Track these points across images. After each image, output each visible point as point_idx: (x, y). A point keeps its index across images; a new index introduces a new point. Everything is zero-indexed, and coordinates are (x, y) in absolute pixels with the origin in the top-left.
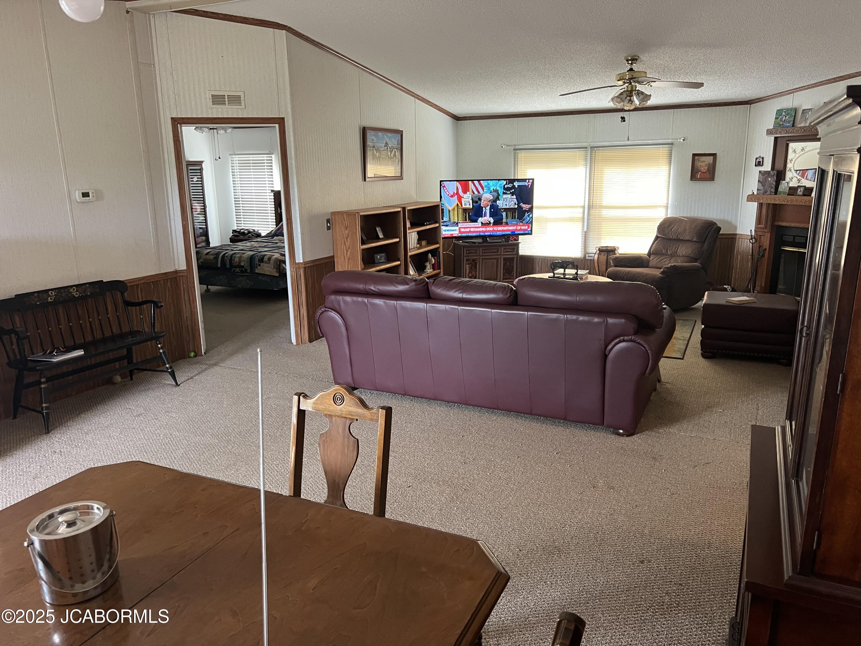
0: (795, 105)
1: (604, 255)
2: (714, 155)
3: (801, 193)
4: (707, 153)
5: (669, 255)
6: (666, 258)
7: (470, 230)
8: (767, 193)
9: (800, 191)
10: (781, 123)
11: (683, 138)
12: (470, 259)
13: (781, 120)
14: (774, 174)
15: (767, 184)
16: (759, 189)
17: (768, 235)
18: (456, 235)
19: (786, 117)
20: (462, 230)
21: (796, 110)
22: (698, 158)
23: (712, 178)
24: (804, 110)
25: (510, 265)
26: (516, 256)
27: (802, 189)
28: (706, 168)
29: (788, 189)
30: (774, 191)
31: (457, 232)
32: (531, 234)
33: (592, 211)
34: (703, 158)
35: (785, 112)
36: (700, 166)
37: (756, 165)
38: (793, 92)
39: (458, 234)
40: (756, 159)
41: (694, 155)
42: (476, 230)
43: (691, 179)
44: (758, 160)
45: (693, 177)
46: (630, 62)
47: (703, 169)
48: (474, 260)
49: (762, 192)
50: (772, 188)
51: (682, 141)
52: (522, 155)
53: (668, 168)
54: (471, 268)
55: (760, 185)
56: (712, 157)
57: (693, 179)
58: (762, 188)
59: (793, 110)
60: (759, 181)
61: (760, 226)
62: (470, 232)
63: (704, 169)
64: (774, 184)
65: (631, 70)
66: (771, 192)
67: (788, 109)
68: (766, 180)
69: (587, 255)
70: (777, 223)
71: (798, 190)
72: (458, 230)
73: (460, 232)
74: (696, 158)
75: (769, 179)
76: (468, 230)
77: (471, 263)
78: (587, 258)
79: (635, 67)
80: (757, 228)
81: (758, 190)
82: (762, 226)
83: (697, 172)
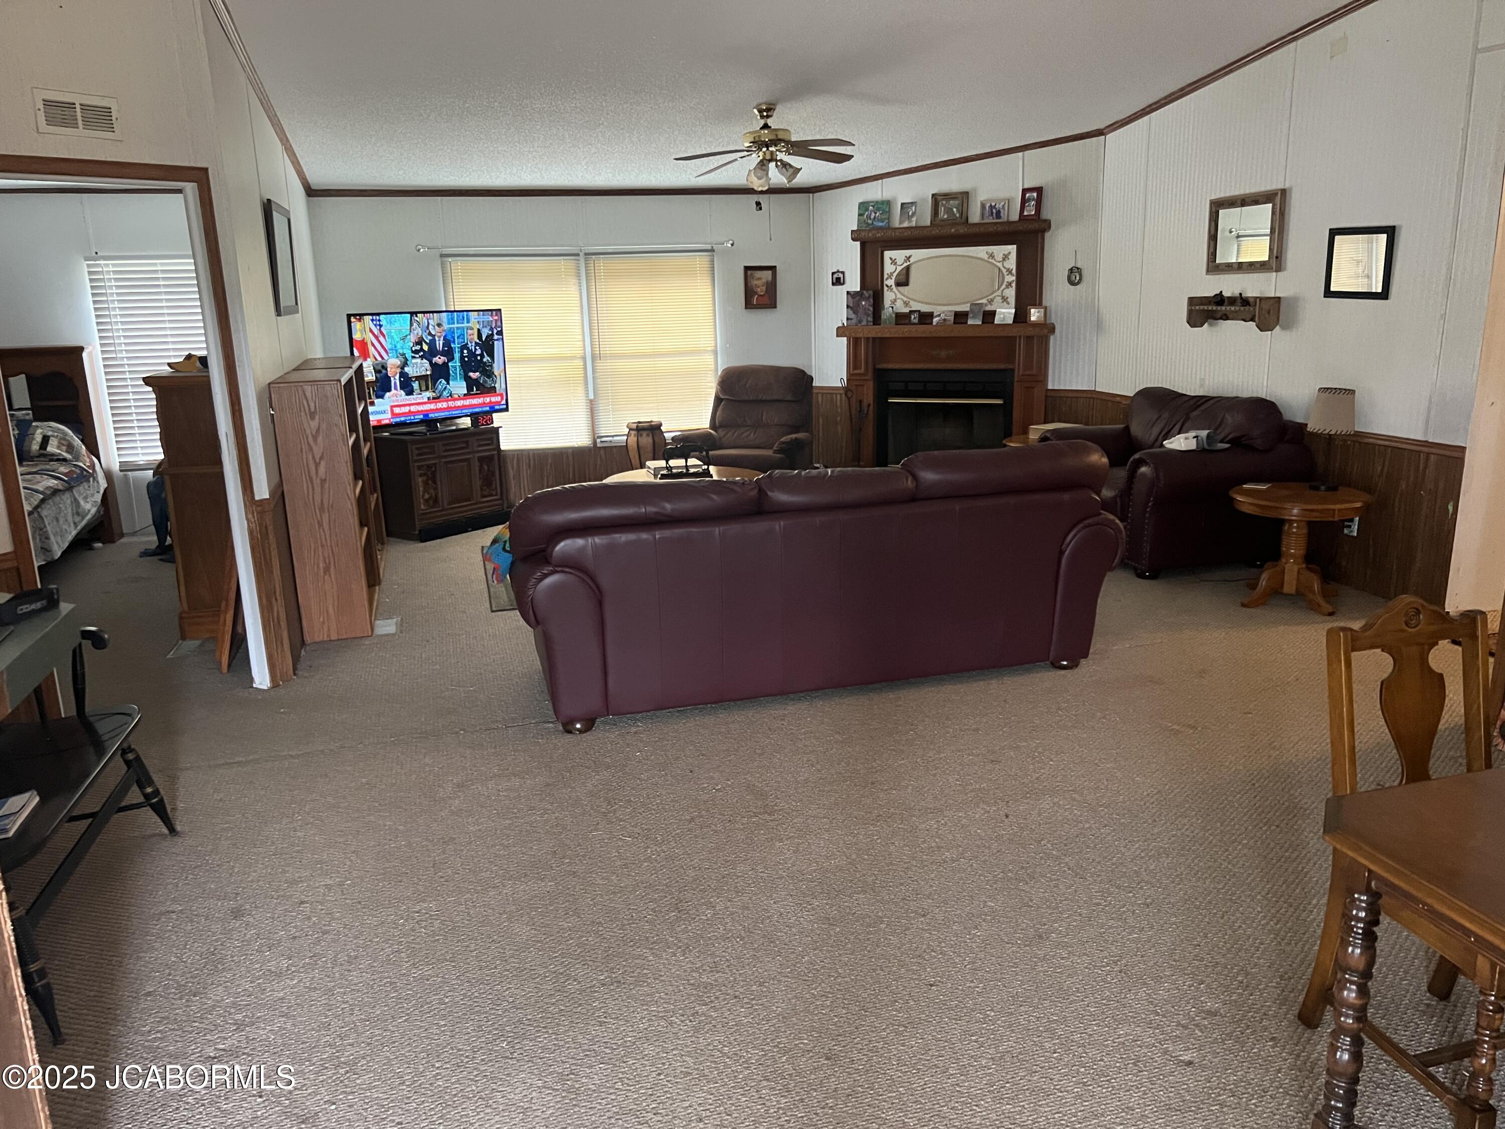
0: (886, 196)
1: (648, 435)
2: (773, 268)
3: (916, 321)
4: (762, 265)
5: (750, 426)
6: (747, 431)
7: (410, 411)
8: (863, 324)
9: (915, 318)
10: (870, 222)
11: (731, 242)
12: (422, 466)
13: (869, 217)
14: (869, 296)
15: (861, 311)
16: (849, 317)
17: (871, 384)
18: (387, 422)
19: (876, 213)
20: (397, 410)
21: (888, 203)
22: (751, 274)
23: (772, 305)
24: (902, 204)
25: (488, 469)
26: (496, 452)
27: (916, 315)
28: (764, 288)
29: (894, 316)
30: (872, 320)
31: (389, 416)
32: (507, 410)
33: (600, 364)
34: (758, 274)
35: (873, 206)
36: (756, 285)
37: (833, 284)
38: (882, 178)
39: (389, 419)
40: (833, 274)
41: (747, 268)
42: (420, 409)
43: (746, 308)
44: (835, 276)
45: (749, 305)
46: (765, 114)
47: (759, 290)
48: (429, 467)
49: (854, 321)
50: (869, 315)
51: (730, 246)
52: (457, 265)
53: (710, 290)
54: (426, 483)
55: (851, 312)
56: (770, 272)
57: (748, 306)
58: (853, 316)
59: (885, 204)
60: (848, 307)
61: (856, 372)
62: (410, 413)
63: (761, 290)
64: (871, 309)
65: (766, 126)
66: (868, 321)
67: (877, 202)
68: (858, 305)
69: (598, 440)
70: (879, 366)
71: (911, 317)
72: (389, 412)
73: (394, 415)
74: (749, 272)
75: (863, 303)
76: (406, 409)
77: (425, 474)
78: (598, 445)
79: (770, 122)
80: (853, 375)
81: (848, 319)
82: (862, 371)
83: (752, 296)
